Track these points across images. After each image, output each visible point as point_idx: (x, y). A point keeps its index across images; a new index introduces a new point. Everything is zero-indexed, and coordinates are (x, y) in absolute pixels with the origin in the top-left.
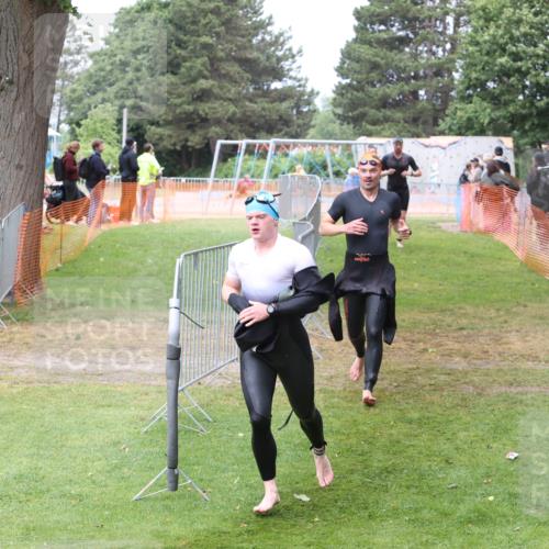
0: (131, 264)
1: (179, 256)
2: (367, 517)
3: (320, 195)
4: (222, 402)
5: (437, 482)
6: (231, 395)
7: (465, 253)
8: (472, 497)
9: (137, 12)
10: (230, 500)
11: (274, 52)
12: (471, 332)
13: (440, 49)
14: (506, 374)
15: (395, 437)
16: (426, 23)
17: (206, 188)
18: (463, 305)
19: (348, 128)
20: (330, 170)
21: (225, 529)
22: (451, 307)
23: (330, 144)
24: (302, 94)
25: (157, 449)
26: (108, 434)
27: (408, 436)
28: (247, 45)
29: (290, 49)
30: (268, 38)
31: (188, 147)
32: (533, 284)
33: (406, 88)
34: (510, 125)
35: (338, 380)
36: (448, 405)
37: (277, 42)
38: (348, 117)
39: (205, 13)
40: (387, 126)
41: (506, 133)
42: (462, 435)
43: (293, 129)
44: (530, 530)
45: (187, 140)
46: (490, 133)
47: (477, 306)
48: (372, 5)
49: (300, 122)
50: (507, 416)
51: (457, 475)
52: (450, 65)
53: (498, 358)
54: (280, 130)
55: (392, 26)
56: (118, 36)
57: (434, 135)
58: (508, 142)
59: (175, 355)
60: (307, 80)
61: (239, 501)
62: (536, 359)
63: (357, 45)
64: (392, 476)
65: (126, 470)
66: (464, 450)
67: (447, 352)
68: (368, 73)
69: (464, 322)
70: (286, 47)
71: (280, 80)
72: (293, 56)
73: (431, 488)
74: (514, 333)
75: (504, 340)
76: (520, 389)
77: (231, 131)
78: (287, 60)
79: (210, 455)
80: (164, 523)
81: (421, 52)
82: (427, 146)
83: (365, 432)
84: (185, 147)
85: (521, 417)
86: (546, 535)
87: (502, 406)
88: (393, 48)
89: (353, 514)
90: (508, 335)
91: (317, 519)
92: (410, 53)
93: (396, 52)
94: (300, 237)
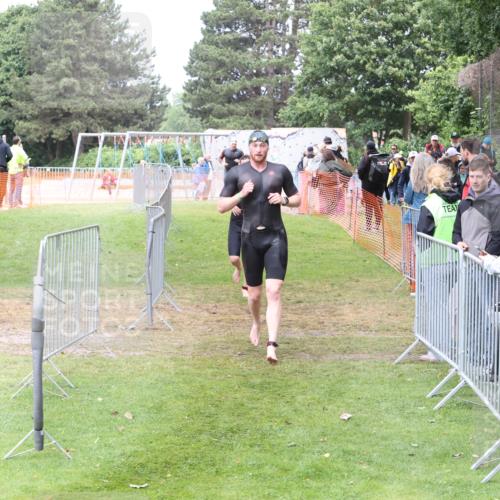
1: (43, 238)
2: (214, 473)
3: (170, 182)
4: (83, 370)
5: (278, 441)
6: (91, 364)
7: (303, 233)
8: (310, 454)
9: (8, 17)
10: (90, 459)
11: (130, 52)
12: (308, 304)
13: (280, 49)
14: (340, 343)
15: (240, 400)
16: (268, 25)
17: (69, 175)
18: (300, 280)
19: (197, 121)
20: (181, 160)
21: (86, 485)
23: (180, 136)
24: (155, 91)
25: (25, 413)
27: (250, 399)
28: (106, 46)
29: (144, 50)
30: (124, 40)
31: (53, 139)
32: (365, 261)
33: (248, 83)
34: (344, 117)
35: (187, 349)
37: (131, 45)
38: (197, 111)
39: (68, 18)
40: (231, 118)
41: (339, 125)
42: (300, 398)
43: (147, 123)
44: (362, 483)
45: (51, 133)
46: (326, 124)
47: (314, 281)
48: (218, 10)
49: (154, 115)
50: (340, 381)
51: (295, 434)
52: (285, 65)
53: (333, 329)
54: (135, 124)
55: (237, 28)
57: (274, 127)
58: (342, 132)
59: (39, 327)
60: (159, 78)
61: (98, 459)
62: (367, 328)
63: (205, 46)
64: (237, 436)
66: (302, 413)
67: (285, 324)
68: (215, 71)
69: (301, 296)
70: (141, 48)
71: (136, 78)
72: (147, 57)
73: (272, 446)
74: (347, 306)
75: (339, 312)
76: (352, 356)
77: (91, 125)
78: (141, 60)
79: (72, 418)
80: (32, 480)
81: (263, 51)
83: (212, 396)
84: (49, 139)
85: (353, 381)
86: (377, 488)
87: (336, 371)
88: (237, 49)
89: (202, 470)
90: (342, 307)
91: (169, 475)
92: (253, 53)
93: (239, 51)
94: (152, 220)
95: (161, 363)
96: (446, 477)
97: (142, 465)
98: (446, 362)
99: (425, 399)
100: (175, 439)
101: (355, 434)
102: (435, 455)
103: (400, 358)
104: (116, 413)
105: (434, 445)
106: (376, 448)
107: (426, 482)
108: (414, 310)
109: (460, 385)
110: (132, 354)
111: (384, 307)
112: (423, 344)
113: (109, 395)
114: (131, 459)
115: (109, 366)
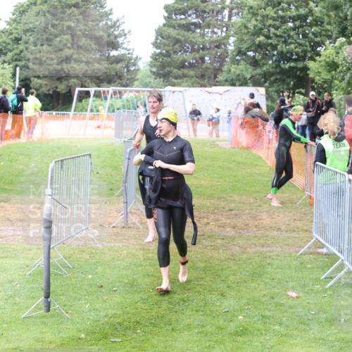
0: (21, 167)
1: (51, 162)
2: (171, 330)
5: (216, 308)
6: (84, 251)
7: (234, 161)
9: (28, 6)
10: (83, 318)
11: (113, 32)
12: (237, 212)
13: (219, 31)
14: (260, 239)
16: (211, 13)
17: (69, 118)
18: (231, 195)
19: (160, 81)
22: (225, 196)
24: (130, 59)
25: (37, 285)
26: (5, 275)
29: (123, 30)
30: (109, 23)
31: (58, 93)
33: (197, 56)
34: (263, 80)
36: (223, 259)
37: (114, 26)
38: (160, 74)
39: (70, 6)
40: (185, 79)
41: (260, 85)
42: (231, 278)
43: (124, 82)
44: (275, 339)
45: (57, 88)
46: (251, 85)
47: (242, 195)
48: (176, 2)
49: (129, 77)
50: (260, 266)
52: (223, 42)
53: (255, 229)
54: (115, 82)
55: (190, 16)
56: (15, 20)
57: (215, 85)
58: (262, 90)
59: (49, 225)
60: (133, 50)
61: (89, 319)
63: (166, 28)
64: (187, 304)
65: (17, 299)
66: (233, 288)
67: (222, 225)
68: (174, 45)
69: (233, 206)
70: (120, 29)
71: (117, 50)
72: (125, 35)
73: (212, 311)
74: (265, 213)
75: (259, 217)
76: (268, 249)
78: (121, 37)
79: (71, 289)
80: (41, 333)
81: (208, 32)
82: (210, 93)
84: (54, 92)
85: (270, 266)
86: (286, 343)
87: (257, 260)
88: (189, 30)
89: (162, 328)
90: (261, 214)
91: (139, 331)
92: (200, 33)
93: (191, 32)
94: (128, 150)
95: (134, 251)
96: (334, 336)
97: (120, 324)
98: (335, 255)
99: (320, 281)
100: (143, 306)
101: (270, 304)
102: (327, 320)
103: (302, 250)
104: (102, 286)
105: (326, 313)
106: (285, 314)
107: (320, 339)
108: (313, 216)
109: (345, 270)
110: (113, 245)
111: (291, 214)
112: (319, 241)
113: (96, 274)
114: (112, 319)
115: (97, 254)
